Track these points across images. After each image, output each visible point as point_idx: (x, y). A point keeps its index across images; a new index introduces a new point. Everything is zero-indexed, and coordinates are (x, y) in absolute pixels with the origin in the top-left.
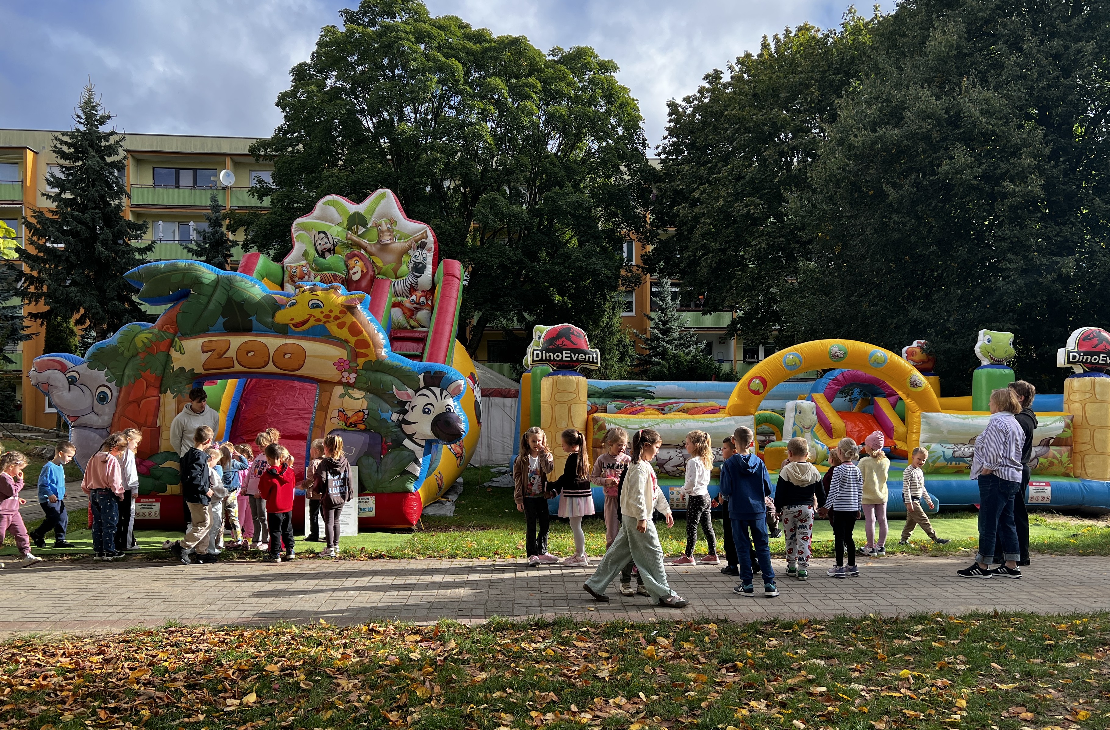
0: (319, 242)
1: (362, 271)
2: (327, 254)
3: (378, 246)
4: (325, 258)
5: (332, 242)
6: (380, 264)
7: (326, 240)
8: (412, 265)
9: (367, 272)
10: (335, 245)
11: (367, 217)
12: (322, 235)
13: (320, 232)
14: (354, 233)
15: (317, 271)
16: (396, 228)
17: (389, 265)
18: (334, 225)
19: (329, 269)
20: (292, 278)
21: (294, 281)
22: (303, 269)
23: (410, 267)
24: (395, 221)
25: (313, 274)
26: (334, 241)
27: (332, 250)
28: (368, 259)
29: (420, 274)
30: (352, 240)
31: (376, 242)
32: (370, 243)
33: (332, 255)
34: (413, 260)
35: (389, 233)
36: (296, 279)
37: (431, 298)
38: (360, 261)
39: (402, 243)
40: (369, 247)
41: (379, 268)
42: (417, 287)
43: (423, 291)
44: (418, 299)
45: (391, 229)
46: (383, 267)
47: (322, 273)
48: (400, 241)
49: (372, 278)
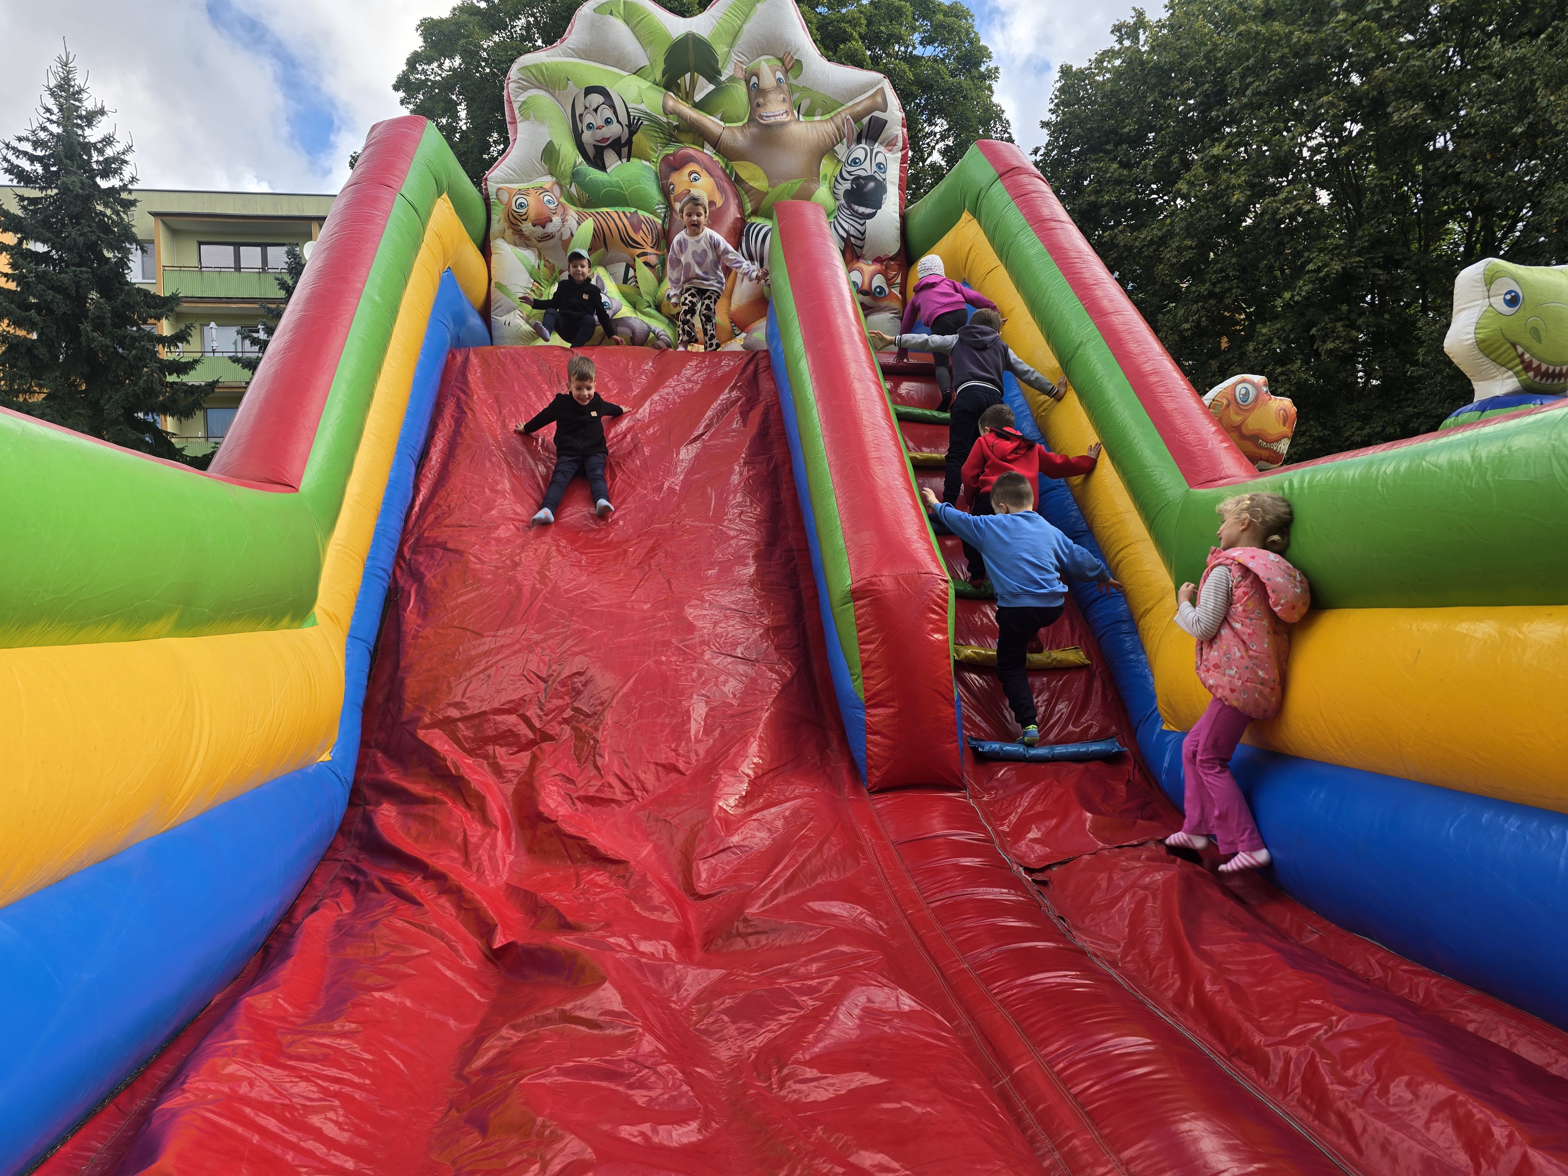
0: (589, 118)
1: (711, 203)
3: (754, 130)
5: (624, 120)
6: (761, 184)
8: (848, 185)
9: (725, 208)
11: (720, 50)
12: (596, 99)
13: (589, 91)
14: (684, 97)
15: (584, 207)
16: (799, 82)
17: (785, 184)
18: (626, 74)
19: (616, 198)
20: (514, 221)
21: (519, 232)
22: (547, 198)
23: (841, 192)
24: (797, 60)
25: (572, 212)
26: (629, 116)
27: (624, 145)
28: (724, 171)
29: (869, 211)
30: (680, 116)
31: (746, 121)
32: (728, 125)
33: (624, 160)
34: (849, 172)
35: (782, 96)
36: (527, 227)
37: (899, 280)
38: (704, 173)
39: (817, 125)
40: (726, 136)
41: (758, 196)
42: (862, 248)
43: (878, 260)
44: (867, 281)
45: (785, 86)
46: (770, 189)
47: (599, 210)
48: (811, 119)
49: (739, 225)
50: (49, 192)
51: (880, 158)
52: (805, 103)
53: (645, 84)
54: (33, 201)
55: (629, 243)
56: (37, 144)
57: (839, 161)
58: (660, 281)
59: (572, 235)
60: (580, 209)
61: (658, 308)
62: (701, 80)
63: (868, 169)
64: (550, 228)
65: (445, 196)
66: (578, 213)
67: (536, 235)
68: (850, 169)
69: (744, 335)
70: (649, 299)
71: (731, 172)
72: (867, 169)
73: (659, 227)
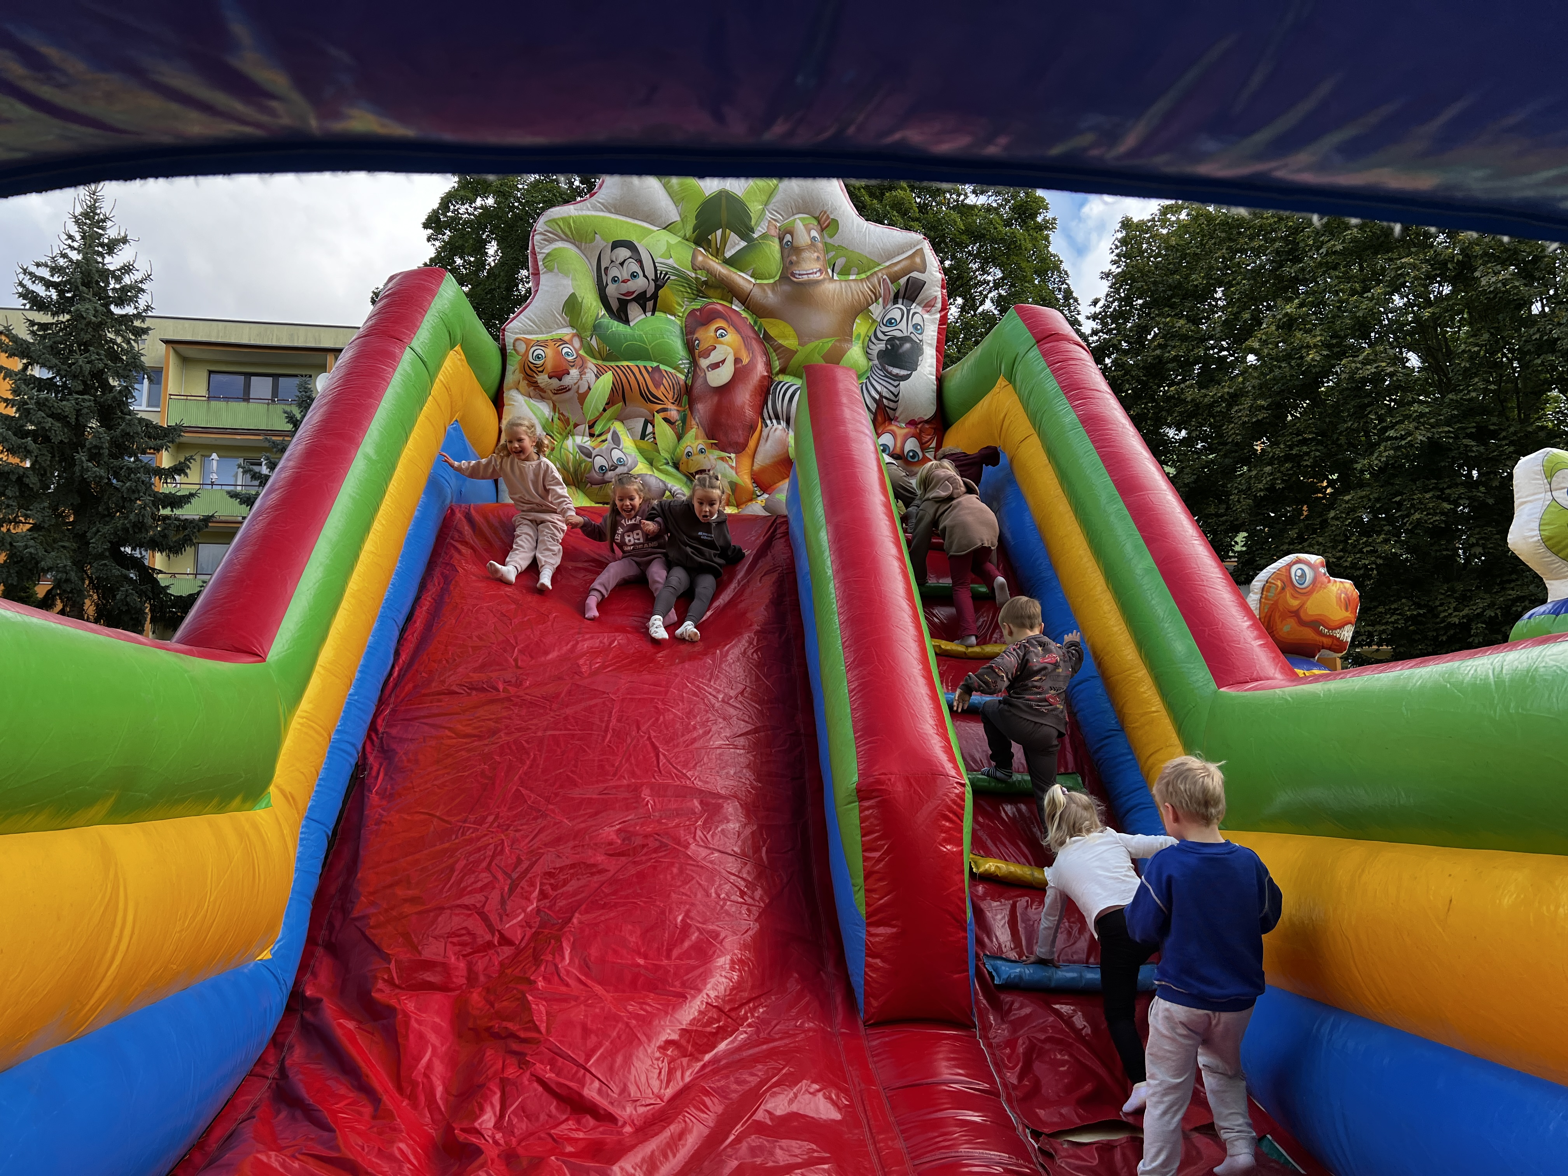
0: (614, 272)
1: (737, 361)
2: (634, 310)
3: (786, 288)
4: (626, 321)
5: (651, 274)
6: (790, 342)
7: (635, 267)
8: (882, 346)
9: (751, 366)
10: (659, 282)
11: (754, 207)
12: (623, 253)
13: (616, 245)
14: (715, 253)
15: (604, 360)
16: (835, 241)
17: (817, 343)
18: (656, 228)
19: (638, 353)
20: (530, 373)
21: (534, 384)
22: (565, 350)
23: (875, 352)
24: (833, 219)
25: (591, 364)
26: (656, 270)
27: (649, 299)
28: (752, 328)
29: (903, 372)
30: (709, 272)
31: (777, 278)
32: (758, 281)
33: (649, 314)
34: (883, 333)
35: (816, 254)
36: (542, 379)
37: (934, 445)
38: (731, 330)
39: (852, 284)
40: (757, 293)
41: (786, 354)
42: (895, 410)
43: (912, 423)
44: (899, 445)
45: (820, 245)
46: (800, 348)
47: (619, 364)
48: (846, 277)
49: (766, 383)
50: (61, 318)
51: (917, 319)
52: (840, 262)
53: (674, 240)
54: (44, 326)
55: (649, 398)
56: (55, 270)
57: (874, 321)
58: (680, 437)
59: (589, 388)
60: (600, 362)
61: (676, 466)
62: (733, 237)
63: (905, 331)
64: (567, 381)
65: (457, 348)
66: (596, 366)
67: (552, 387)
68: (885, 329)
69: (766, 496)
70: (667, 456)
71: (760, 329)
72: (903, 329)
73: (682, 383)
